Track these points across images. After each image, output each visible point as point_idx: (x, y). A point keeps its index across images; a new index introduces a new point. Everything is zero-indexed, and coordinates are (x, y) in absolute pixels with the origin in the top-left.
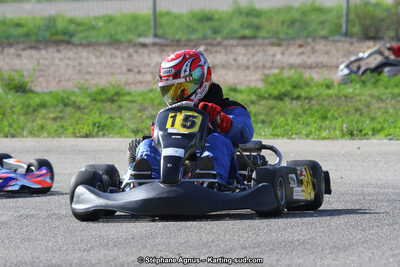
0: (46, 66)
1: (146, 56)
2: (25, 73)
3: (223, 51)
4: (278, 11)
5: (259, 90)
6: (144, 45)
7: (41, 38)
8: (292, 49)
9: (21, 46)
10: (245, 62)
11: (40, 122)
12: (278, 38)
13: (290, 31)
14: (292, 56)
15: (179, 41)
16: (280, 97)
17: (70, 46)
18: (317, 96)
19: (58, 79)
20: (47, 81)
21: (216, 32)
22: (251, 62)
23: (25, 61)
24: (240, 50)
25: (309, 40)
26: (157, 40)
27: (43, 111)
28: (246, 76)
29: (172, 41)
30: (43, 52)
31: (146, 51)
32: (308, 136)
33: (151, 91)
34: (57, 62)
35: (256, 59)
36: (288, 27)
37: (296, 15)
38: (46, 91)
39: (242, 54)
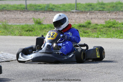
0: (46, 17)
1: (73, 15)
2: (41, 19)
3: (94, 14)
4: (110, 4)
5: (104, 25)
6: (73, 12)
7: (45, 10)
8: (113, 14)
9: (40, 12)
10: (100, 17)
11: (44, 32)
12: (109, 11)
13: (113, 9)
14: (113, 16)
15: (82, 11)
16: (109, 27)
17: (53, 12)
18: (120, 27)
19: (49, 21)
20: (47, 21)
21: (92, 9)
22: (102, 17)
23: (41, 16)
24: (99, 14)
25: (118, 12)
26: (77, 11)
27: (45, 29)
28: (100, 21)
29: (81, 11)
30: (46, 13)
31: (73, 14)
32: (116, 37)
33: (74, 25)
34: (49, 16)
35: (103, 16)
36: (112, 8)
37: (114, 5)
38: (46, 24)
39: (99, 15)
